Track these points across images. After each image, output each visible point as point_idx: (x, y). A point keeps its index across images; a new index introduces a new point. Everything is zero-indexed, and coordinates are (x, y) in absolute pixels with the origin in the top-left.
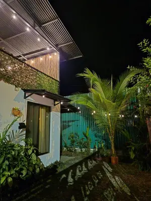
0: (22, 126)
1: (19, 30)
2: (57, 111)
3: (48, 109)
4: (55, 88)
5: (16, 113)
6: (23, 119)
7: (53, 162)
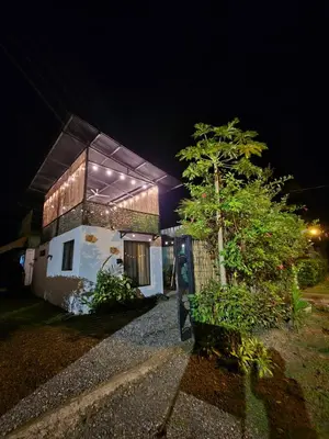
0: (119, 261)
1: (115, 178)
2: (158, 245)
3: (147, 245)
4: (155, 223)
5: (114, 250)
6: (121, 256)
7: (154, 294)
